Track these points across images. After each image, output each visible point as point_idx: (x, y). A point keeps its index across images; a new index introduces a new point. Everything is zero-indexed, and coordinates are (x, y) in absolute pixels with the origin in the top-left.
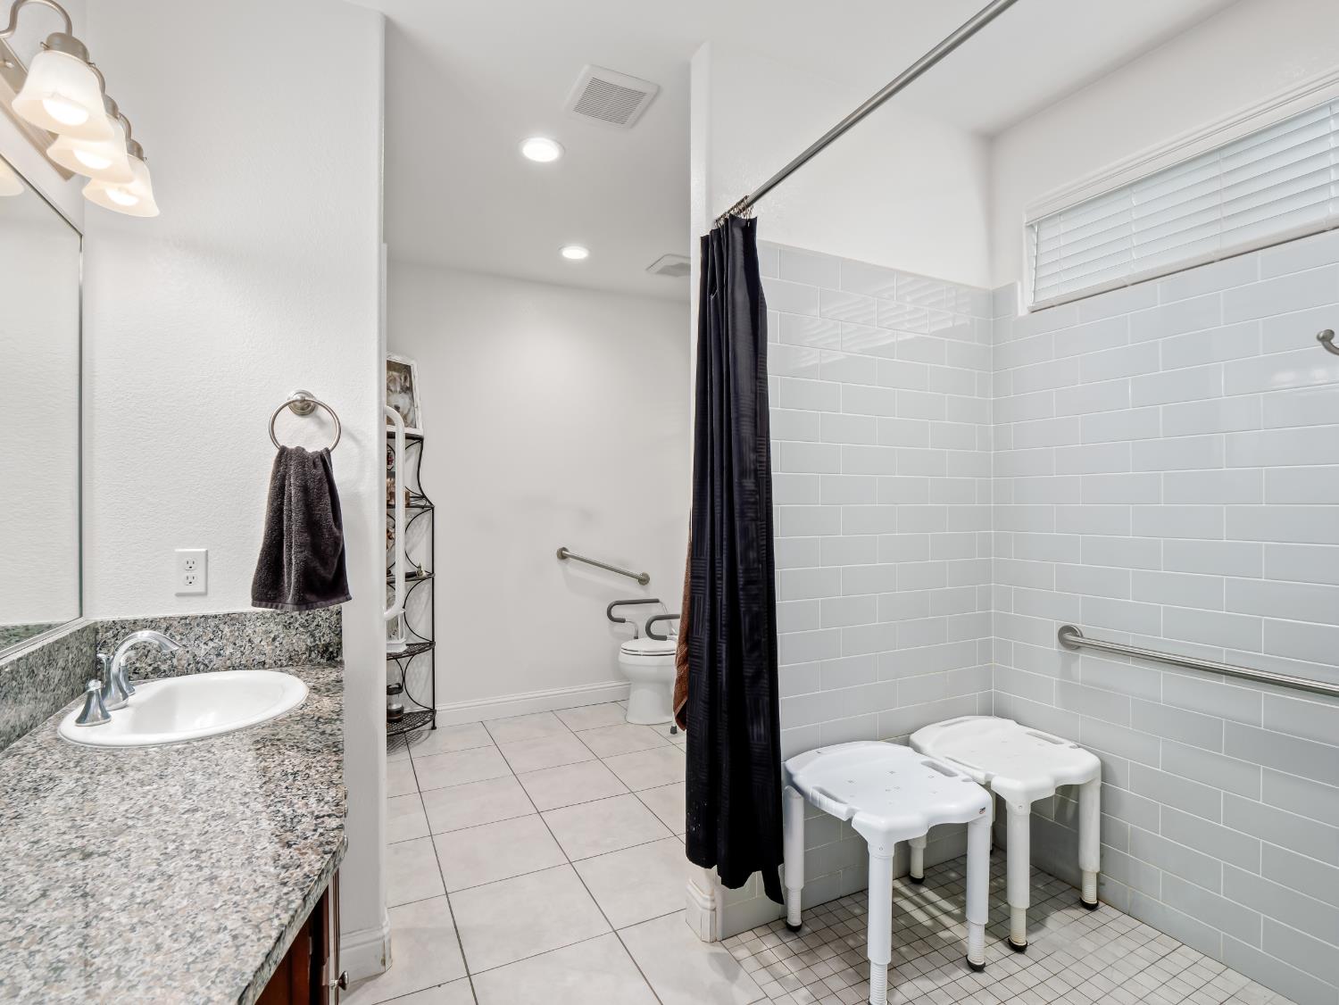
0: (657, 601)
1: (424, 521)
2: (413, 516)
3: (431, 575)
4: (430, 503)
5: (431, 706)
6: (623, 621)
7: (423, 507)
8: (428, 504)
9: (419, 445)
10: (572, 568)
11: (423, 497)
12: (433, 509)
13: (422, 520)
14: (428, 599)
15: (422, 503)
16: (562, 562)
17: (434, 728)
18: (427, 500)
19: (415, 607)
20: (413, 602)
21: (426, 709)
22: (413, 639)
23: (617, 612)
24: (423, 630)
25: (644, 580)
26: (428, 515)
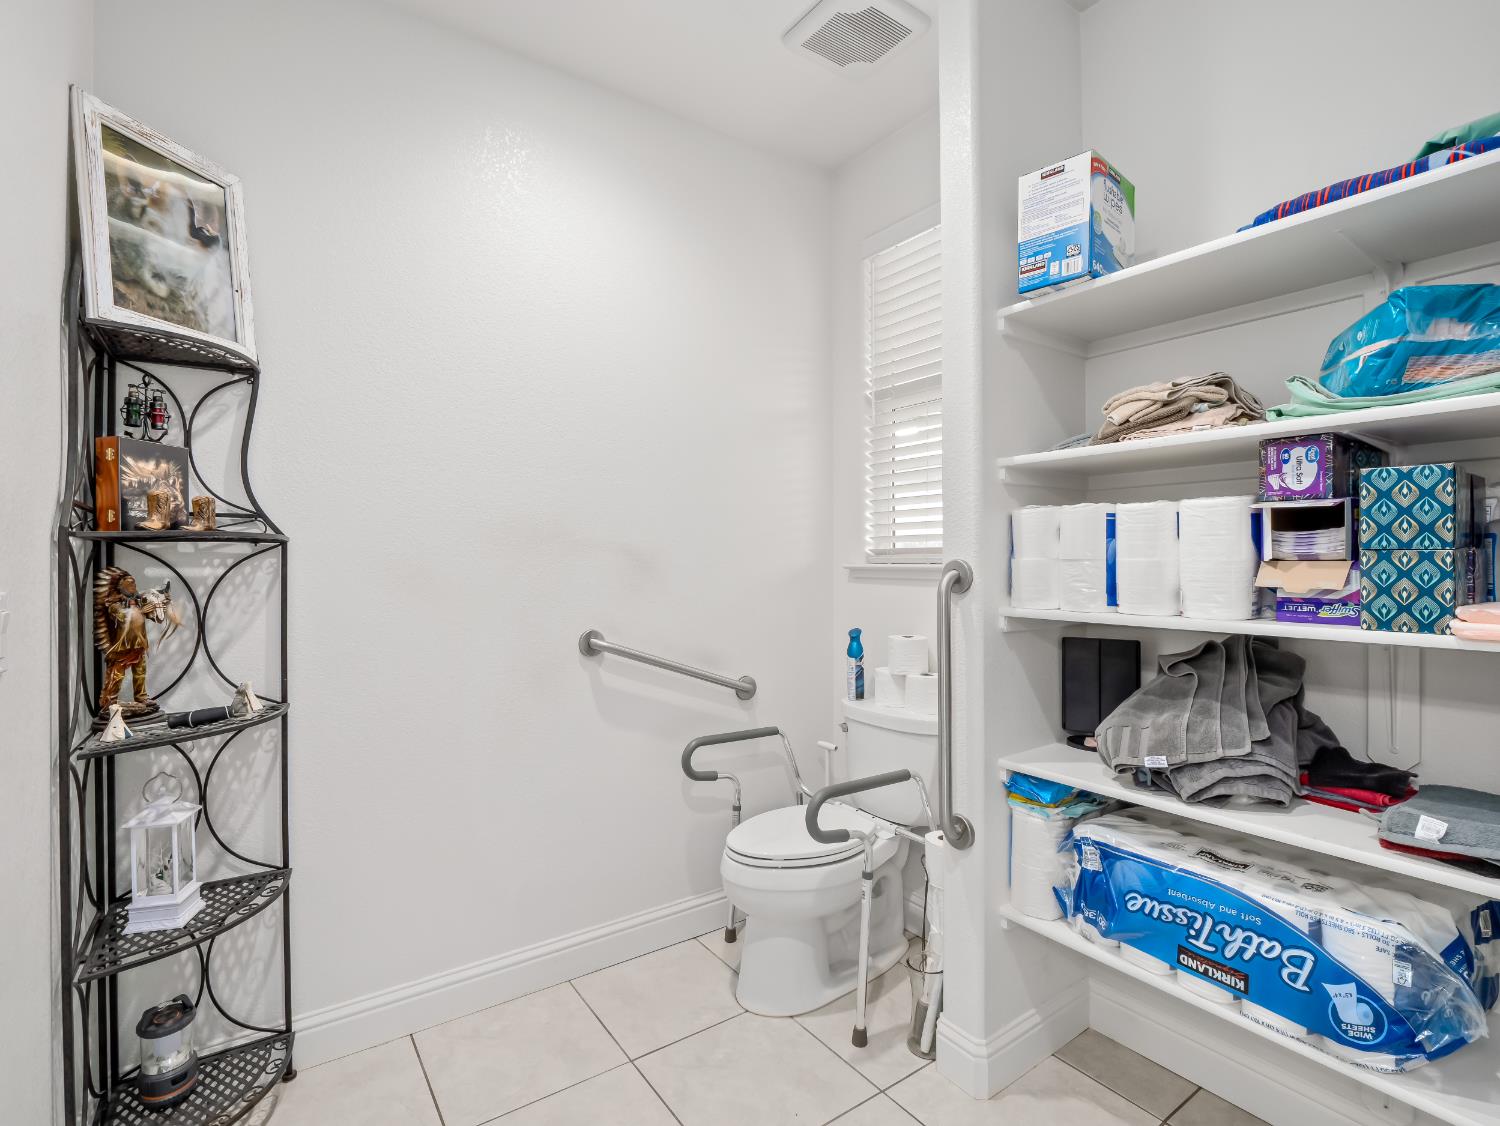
0: (774, 732)
1: (260, 574)
2: (230, 562)
3: (278, 709)
4: (277, 530)
5: (281, 1024)
6: (712, 777)
7: (255, 540)
8: (270, 531)
9: (244, 389)
10: (609, 672)
11: (258, 514)
12: (283, 544)
13: (254, 571)
14: (274, 760)
15: (257, 528)
16: (591, 662)
17: (288, 1074)
18: (268, 522)
19: (235, 786)
20: (230, 774)
21: (269, 1034)
22: (234, 868)
23: (702, 760)
24: (257, 842)
25: (745, 692)
26: (272, 559)
